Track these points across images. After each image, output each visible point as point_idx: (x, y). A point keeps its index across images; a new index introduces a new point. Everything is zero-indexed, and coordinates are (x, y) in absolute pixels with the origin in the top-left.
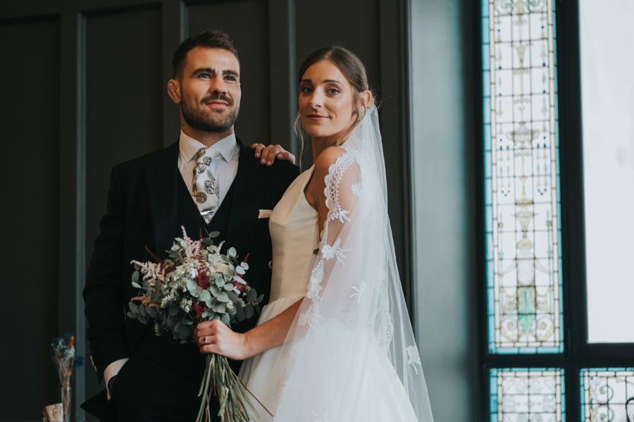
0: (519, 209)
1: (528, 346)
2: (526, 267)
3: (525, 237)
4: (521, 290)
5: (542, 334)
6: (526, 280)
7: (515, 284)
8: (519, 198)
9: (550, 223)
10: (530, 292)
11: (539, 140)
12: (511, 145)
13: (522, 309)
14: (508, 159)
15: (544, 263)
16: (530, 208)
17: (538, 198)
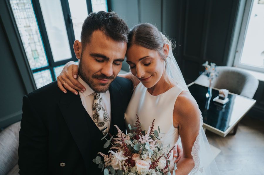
0: (26, 29)
1: (39, 66)
2: (33, 45)
3: (30, 37)
4: (33, 52)
5: (42, 62)
6: (34, 49)
7: (31, 50)
8: (25, 25)
9: (37, 32)
10: (36, 52)
11: (27, 6)
12: (18, 8)
13: (35, 57)
14: (18, 13)
15: (38, 43)
16: (29, 28)
17: (31, 25)
